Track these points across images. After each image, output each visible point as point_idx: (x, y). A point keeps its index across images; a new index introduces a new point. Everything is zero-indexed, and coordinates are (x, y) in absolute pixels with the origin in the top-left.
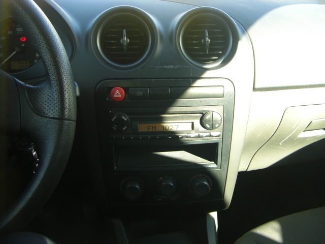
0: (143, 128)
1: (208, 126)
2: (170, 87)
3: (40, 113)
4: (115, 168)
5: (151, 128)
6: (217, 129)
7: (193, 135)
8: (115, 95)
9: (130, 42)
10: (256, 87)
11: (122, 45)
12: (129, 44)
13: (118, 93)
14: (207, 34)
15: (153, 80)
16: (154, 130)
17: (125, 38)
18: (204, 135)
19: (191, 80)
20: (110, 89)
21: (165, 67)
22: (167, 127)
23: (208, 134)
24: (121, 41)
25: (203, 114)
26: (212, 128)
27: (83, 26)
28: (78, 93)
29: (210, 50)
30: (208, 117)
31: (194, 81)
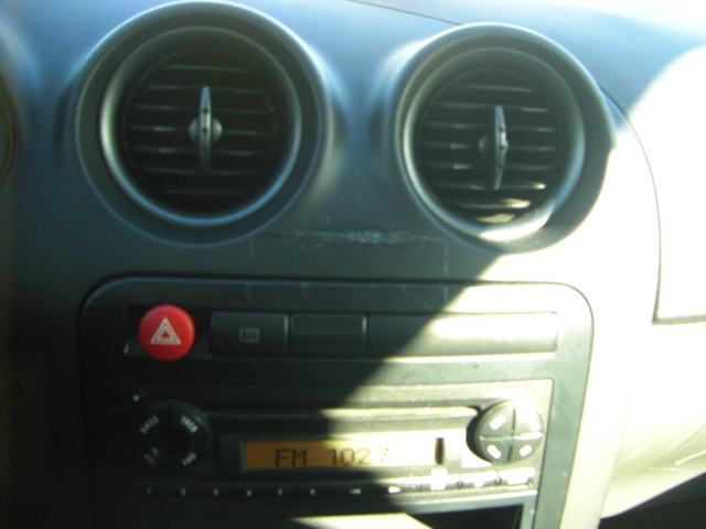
0: (257, 455)
1: (493, 451)
2: (368, 314)
5: (289, 455)
6: (524, 462)
7: (438, 482)
8: (157, 339)
9: (223, 135)
10: (661, 315)
11: (191, 143)
12: (219, 143)
13: (169, 331)
14: (500, 122)
15: (305, 285)
16: (299, 464)
17: (207, 120)
19: (446, 289)
20: (139, 311)
21: (352, 236)
22: (348, 456)
23: (492, 476)
24: (193, 128)
25: (480, 410)
26: (510, 455)
29: (509, 176)
30: (496, 422)
31: (453, 295)
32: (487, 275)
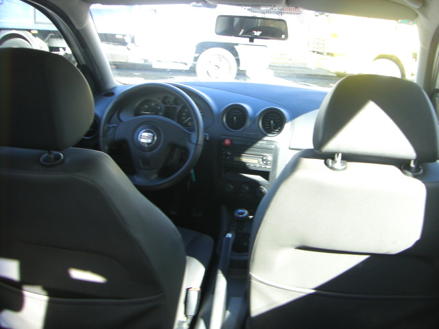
6: (269, 165)
7: (258, 166)
8: (226, 143)
18: (263, 167)
20: (224, 140)
32: (263, 139)
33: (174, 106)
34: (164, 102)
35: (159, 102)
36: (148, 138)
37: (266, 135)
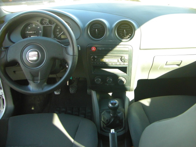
1: (123, 61)
3: (68, 54)
4: (93, 73)
5: (104, 60)
6: (126, 62)
7: (118, 64)
10: (141, 48)
13: (93, 49)
15: (105, 45)
18: (122, 64)
20: (91, 47)
21: (109, 41)
23: (123, 64)
25: (122, 57)
26: (124, 62)
27: (84, 25)
28: (80, 49)
30: (123, 58)
32: (120, 44)
33: (50, 25)
34: (41, 23)
35: (39, 23)
36: (34, 56)
37: (121, 41)
